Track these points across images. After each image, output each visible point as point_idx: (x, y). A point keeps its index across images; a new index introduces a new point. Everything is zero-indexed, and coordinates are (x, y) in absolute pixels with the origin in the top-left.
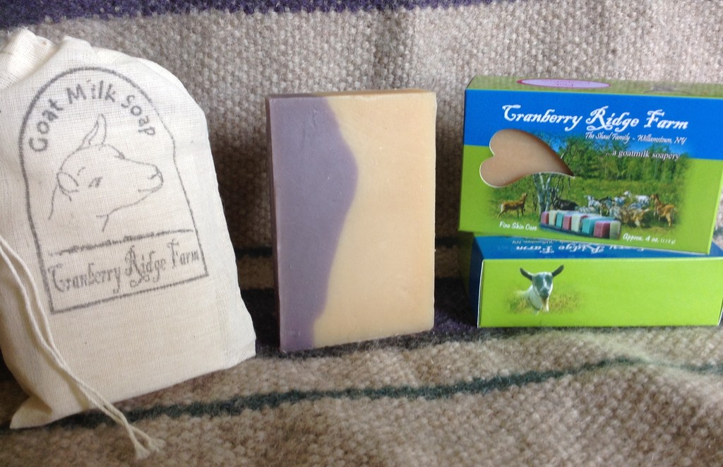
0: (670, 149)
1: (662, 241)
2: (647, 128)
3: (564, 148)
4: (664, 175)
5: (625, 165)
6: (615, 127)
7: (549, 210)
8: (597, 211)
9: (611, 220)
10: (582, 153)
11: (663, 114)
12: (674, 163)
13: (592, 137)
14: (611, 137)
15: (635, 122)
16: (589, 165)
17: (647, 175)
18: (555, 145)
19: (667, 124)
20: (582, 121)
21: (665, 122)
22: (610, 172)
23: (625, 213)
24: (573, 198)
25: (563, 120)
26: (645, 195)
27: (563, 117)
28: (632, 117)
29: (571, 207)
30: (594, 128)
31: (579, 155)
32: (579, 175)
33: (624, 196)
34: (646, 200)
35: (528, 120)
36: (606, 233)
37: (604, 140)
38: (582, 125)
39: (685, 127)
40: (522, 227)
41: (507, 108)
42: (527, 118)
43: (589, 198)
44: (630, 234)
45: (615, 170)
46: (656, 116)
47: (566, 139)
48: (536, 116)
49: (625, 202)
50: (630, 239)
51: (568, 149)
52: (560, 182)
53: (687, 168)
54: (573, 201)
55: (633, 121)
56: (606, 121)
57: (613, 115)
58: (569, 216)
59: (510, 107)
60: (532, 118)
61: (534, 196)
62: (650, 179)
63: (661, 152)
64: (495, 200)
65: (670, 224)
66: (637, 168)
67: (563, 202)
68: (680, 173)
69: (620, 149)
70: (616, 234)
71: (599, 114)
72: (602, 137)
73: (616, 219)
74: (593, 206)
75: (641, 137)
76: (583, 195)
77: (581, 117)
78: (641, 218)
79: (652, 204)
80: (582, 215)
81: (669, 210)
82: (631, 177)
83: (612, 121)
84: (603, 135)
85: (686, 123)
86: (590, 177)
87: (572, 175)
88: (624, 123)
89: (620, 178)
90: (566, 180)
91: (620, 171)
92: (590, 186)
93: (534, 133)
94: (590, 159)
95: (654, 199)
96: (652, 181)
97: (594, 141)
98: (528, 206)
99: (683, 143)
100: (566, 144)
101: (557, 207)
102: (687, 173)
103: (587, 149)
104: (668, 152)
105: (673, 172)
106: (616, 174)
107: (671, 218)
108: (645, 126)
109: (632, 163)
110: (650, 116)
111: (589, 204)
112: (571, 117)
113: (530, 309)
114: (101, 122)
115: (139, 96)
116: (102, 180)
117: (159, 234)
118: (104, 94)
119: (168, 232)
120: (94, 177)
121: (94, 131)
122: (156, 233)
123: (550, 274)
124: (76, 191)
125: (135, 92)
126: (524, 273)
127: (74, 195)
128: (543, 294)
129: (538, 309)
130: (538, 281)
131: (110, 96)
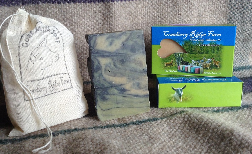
0: (216, 43)
1: (217, 73)
3: (183, 44)
4: (215, 51)
5: (203, 49)
6: (199, 37)
7: (180, 65)
8: (195, 65)
9: (200, 67)
10: (189, 45)
11: (213, 32)
12: (218, 47)
13: (192, 40)
14: (198, 40)
15: (205, 35)
16: (192, 49)
17: (210, 52)
18: (181, 43)
19: (215, 35)
20: (188, 35)
21: (214, 34)
22: (198, 51)
23: (204, 65)
24: (187, 61)
25: (182, 35)
26: (210, 58)
27: (183, 34)
28: (204, 33)
29: (187, 64)
30: (192, 38)
32: (189, 53)
34: (211, 60)
35: (172, 36)
36: (199, 72)
37: (196, 41)
38: (189, 37)
39: (220, 36)
40: (172, 71)
41: (165, 32)
42: (171, 35)
43: (193, 60)
44: (207, 72)
45: (200, 51)
46: (211, 33)
47: (184, 41)
48: (174, 34)
49: (204, 61)
50: (207, 73)
52: (183, 55)
53: (222, 49)
54: (187, 62)
55: (204, 35)
56: (196, 35)
57: (198, 33)
58: (187, 67)
59: (166, 32)
60: (173, 35)
61: (175, 61)
62: (211, 53)
63: (214, 44)
64: (163, 63)
65: (219, 68)
66: (207, 50)
67: (184, 62)
68: (220, 51)
69: (201, 44)
70: (202, 72)
71: (193, 33)
72: (195, 40)
73: (202, 67)
74: (194, 63)
75: (207, 40)
76: (190, 59)
77: (188, 34)
78: (209, 66)
80: (191, 66)
81: (218, 63)
82: (205, 53)
83: (197, 35)
84: (195, 39)
85: (221, 34)
86: (192, 53)
87: (187, 53)
88: (201, 35)
89: (202, 53)
90: (185, 55)
91: (202, 51)
92: (193, 56)
93: (173, 40)
94: (192, 47)
95: (213, 59)
97: (192, 42)
98: (174, 64)
99: (220, 40)
100: (184, 43)
101: (183, 64)
102: (222, 50)
103: (191, 44)
104: (216, 44)
105: (218, 50)
106: (200, 52)
107: (219, 66)
108: (208, 36)
109: (205, 48)
110: (209, 33)
112: (185, 34)
113: (176, 101)
114: (46, 38)
115: (56, 30)
116: (44, 58)
117: (56, 75)
118: (47, 30)
119: (59, 74)
120: (41, 57)
121: (43, 42)
122: (56, 74)
123: (182, 88)
124: (36, 61)
125: (55, 29)
126: (173, 88)
127: (35, 62)
128: (180, 95)
129: (178, 101)
130: (177, 91)
131: (48, 30)
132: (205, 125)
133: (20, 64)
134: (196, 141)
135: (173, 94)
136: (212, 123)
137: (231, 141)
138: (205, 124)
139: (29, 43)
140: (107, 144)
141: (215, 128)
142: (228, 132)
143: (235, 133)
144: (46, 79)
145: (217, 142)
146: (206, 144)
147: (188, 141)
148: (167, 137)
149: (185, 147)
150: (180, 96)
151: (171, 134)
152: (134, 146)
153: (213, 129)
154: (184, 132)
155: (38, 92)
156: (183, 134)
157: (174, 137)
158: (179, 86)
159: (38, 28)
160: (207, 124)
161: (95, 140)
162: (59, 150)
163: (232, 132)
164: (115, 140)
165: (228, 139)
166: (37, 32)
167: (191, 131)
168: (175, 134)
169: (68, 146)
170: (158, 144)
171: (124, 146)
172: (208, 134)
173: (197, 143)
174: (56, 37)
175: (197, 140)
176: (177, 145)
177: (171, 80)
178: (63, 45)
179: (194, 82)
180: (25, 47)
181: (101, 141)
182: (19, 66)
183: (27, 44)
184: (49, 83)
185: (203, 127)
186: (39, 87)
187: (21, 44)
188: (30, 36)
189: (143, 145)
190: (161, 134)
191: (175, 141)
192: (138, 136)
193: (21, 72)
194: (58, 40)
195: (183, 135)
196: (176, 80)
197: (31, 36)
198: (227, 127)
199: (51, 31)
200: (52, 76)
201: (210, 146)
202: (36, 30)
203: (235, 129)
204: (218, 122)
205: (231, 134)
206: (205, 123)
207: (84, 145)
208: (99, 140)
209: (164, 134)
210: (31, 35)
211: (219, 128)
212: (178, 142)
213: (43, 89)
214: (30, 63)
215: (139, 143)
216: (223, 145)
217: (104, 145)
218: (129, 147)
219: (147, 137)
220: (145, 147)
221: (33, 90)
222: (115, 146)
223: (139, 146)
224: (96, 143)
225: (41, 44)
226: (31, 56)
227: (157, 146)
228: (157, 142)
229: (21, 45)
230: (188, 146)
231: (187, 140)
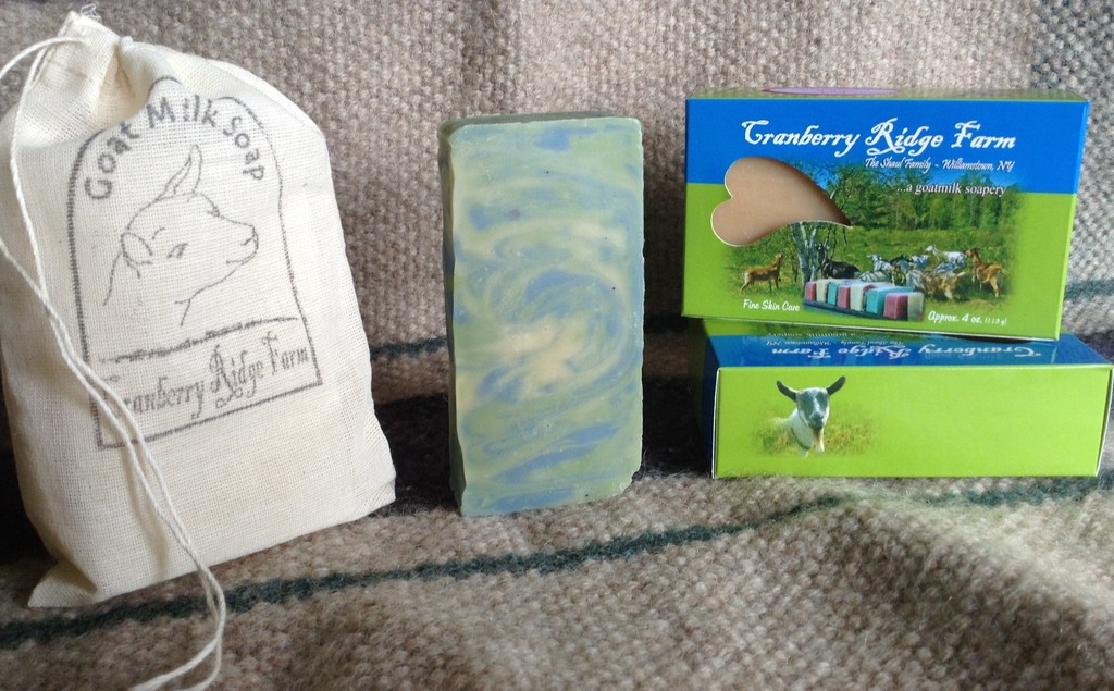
0: (991, 179)
1: (987, 320)
2: (956, 148)
3: (834, 182)
4: (984, 219)
5: (925, 206)
6: (908, 148)
7: (816, 278)
8: (888, 278)
9: (909, 291)
10: (862, 189)
11: (978, 127)
12: (999, 200)
13: (875, 164)
14: (904, 164)
15: (937, 141)
16: (873, 208)
17: (959, 221)
18: (823, 177)
19: (985, 142)
20: (860, 142)
21: (982, 138)
22: (904, 217)
23: (929, 280)
24: (851, 260)
25: (831, 140)
26: (957, 250)
27: (832, 136)
28: (932, 133)
29: (849, 272)
30: (878, 152)
31: (857, 192)
32: (858, 224)
33: (927, 253)
34: (961, 258)
35: (781, 142)
36: (903, 312)
37: (893, 168)
38: (860, 147)
39: (1011, 146)
40: (778, 306)
41: (748, 126)
42: (779, 140)
43: (875, 258)
44: (939, 311)
45: (911, 215)
46: (968, 130)
47: (837, 169)
48: (791, 136)
49: (928, 262)
50: (940, 319)
51: (840, 184)
52: (831, 235)
53: (1017, 208)
54: (851, 264)
55: (935, 139)
56: (894, 140)
57: (905, 130)
58: (847, 287)
59: (754, 123)
60: (786, 139)
61: (793, 258)
62: (964, 226)
63: (978, 184)
64: (735, 266)
65: (997, 295)
66: (944, 210)
67: (836, 265)
68: (1008, 215)
69: (918, 182)
70: (918, 313)
71: (883, 129)
72: (890, 164)
73: (917, 289)
74: (881, 270)
75: (947, 163)
76: (865, 254)
77: (858, 136)
78: (954, 287)
79: (969, 264)
80: (867, 284)
81: (994, 273)
82: (936, 224)
83: (903, 140)
84: (892, 161)
85: (1013, 140)
86: (875, 226)
87: (849, 224)
88: (921, 142)
89: (919, 226)
90: (839, 233)
91: (920, 215)
92: (876, 240)
93: (790, 162)
94: (873, 198)
95: (972, 256)
96: (967, 229)
97: (878, 171)
98: (785, 274)
99: (1010, 169)
100: (837, 177)
101: (828, 274)
102: (1019, 215)
103: (869, 183)
104: (988, 183)
105: (997, 215)
106: (914, 219)
107: (998, 285)
108: (953, 146)
109: (936, 202)
110: (960, 131)
111: (876, 268)
112: (843, 136)
113: (795, 448)
114: (196, 156)
115: (247, 118)
116: (187, 248)
117: (248, 325)
118: (201, 115)
119: (260, 322)
120: (176, 243)
121: (184, 172)
122: (244, 324)
123: (824, 391)
124: (149, 263)
125: (242, 112)
126: (783, 390)
127: (144, 270)
128: (814, 423)
129: (807, 448)
130: (805, 402)
131: (210, 119)
132: (941, 572)
133: (76, 280)
134: (898, 651)
135: (783, 416)
136: (973, 567)
137: (1071, 663)
138: (939, 568)
139: (118, 178)
140: (478, 666)
141: (989, 590)
142: (1053, 615)
143: (1088, 626)
144: (199, 347)
145: (1002, 665)
146: (949, 671)
147: (862, 649)
148: (760, 629)
149: (846, 680)
150: (816, 426)
151: (779, 610)
152: (607, 674)
153: (980, 598)
154: (841, 602)
155: (161, 406)
156: (836, 611)
157: (792, 627)
158: (811, 380)
159: (158, 109)
160: (948, 570)
161: (421, 642)
162: (256, 685)
163: (1072, 618)
164: (516, 645)
165: (1057, 651)
166: (152, 126)
167: (874, 597)
168: (797, 612)
169: (298, 666)
170: (718, 663)
171: (560, 675)
172: (957, 618)
173: (903, 665)
174: (245, 151)
175: (904, 648)
176: (810, 668)
177: (775, 351)
178: (278, 188)
179: (883, 360)
180: (99, 198)
181: (451, 648)
182: (69, 285)
183: (109, 185)
184: (213, 363)
185: (930, 584)
186: (167, 386)
187: (80, 181)
188: (121, 147)
189: (650, 668)
190: (731, 609)
191: (800, 647)
192: (623, 616)
193: (80, 314)
194: (254, 165)
195: (835, 617)
196: (796, 351)
197: (127, 148)
198: (1050, 592)
199: (223, 120)
200: (226, 331)
201: (968, 681)
202: (151, 119)
203: (1088, 603)
204: (1005, 563)
205: (1071, 626)
206: (938, 562)
207: (373, 662)
208: (442, 643)
209: (743, 610)
210: (128, 141)
211: (1008, 593)
212: (811, 656)
213: (184, 395)
214: (124, 274)
215: (630, 660)
216: (1033, 681)
217: (464, 670)
218: (581, 678)
219: (663, 624)
220: (658, 678)
221: (140, 397)
222: (517, 677)
223: (628, 674)
224: (429, 658)
225: (175, 182)
226: (129, 240)
227: (715, 677)
228: (717, 655)
229: (80, 190)
230: (863, 678)
231: (855, 642)
